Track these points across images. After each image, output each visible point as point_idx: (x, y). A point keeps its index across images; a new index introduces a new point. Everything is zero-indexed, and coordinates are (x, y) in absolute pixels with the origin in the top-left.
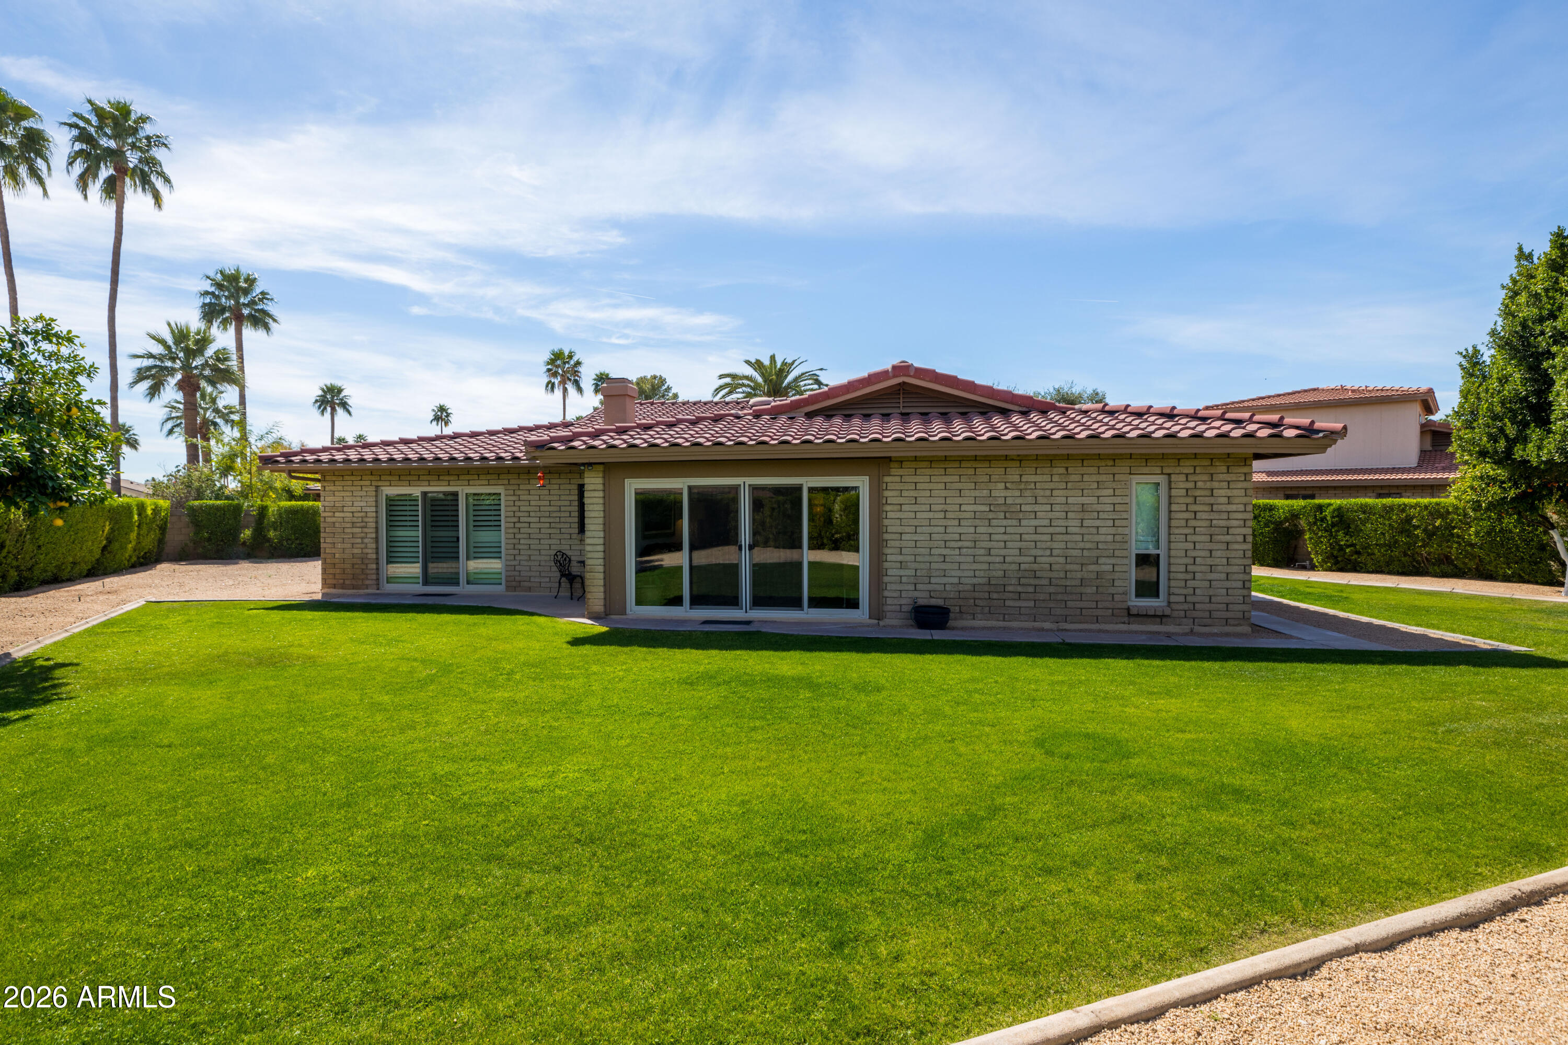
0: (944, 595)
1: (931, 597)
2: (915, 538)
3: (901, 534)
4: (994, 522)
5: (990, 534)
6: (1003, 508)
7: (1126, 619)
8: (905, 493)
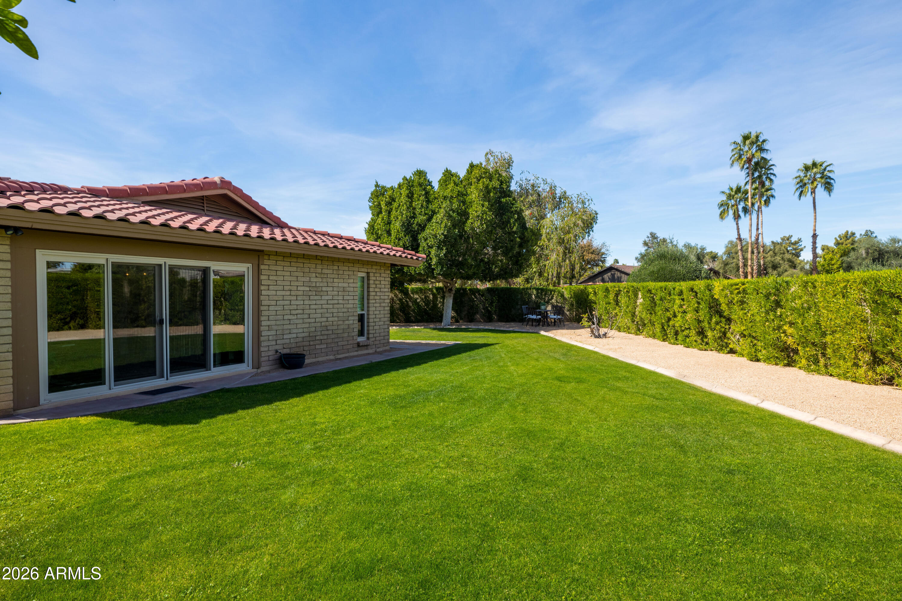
0: (290, 346)
1: (284, 348)
2: (276, 309)
3: (269, 306)
4: (312, 297)
5: (310, 305)
6: (315, 289)
7: (356, 349)
8: (271, 278)
